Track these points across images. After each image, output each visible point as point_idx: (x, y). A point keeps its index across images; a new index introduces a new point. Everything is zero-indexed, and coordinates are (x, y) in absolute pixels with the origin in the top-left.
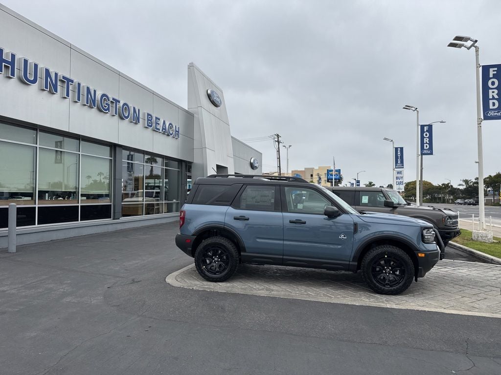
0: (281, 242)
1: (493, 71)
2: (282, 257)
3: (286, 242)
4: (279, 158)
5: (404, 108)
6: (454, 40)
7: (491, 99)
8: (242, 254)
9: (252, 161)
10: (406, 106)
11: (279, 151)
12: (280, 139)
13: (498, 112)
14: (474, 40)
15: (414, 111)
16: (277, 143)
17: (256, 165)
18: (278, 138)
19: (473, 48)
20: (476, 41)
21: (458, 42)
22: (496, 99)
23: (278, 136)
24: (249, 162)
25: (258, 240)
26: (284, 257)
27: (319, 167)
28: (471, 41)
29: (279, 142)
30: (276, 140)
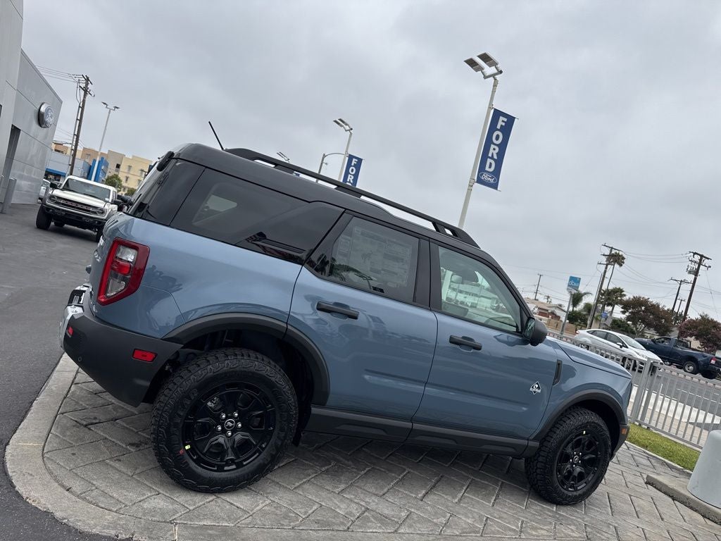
0: (420, 388)
1: (503, 121)
2: (409, 425)
3: (430, 390)
4: (81, 120)
5: (336, 121)
6: (480, 57)
7: (490, 158)
8: (315, 410)
9: (43, 109)
10: (340, 120)
11: (83, 108)
12: (90, 86)
13: (492, 178)
14: (500, 69)
15: (346, 131)
16: (82, 92)
17: (49, 119)
18: (87, 84)
19: (492, 79)
20: (501, 72)
21: (481, 62)
22: (494, 160)
23: (87, 79)
24: (37, 110)
25: (367, 377)
26: (417, 426)
27: (133, 156)
28: (496, 68)
29: (86, 91)
30: (83, 85)
